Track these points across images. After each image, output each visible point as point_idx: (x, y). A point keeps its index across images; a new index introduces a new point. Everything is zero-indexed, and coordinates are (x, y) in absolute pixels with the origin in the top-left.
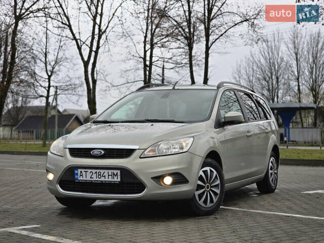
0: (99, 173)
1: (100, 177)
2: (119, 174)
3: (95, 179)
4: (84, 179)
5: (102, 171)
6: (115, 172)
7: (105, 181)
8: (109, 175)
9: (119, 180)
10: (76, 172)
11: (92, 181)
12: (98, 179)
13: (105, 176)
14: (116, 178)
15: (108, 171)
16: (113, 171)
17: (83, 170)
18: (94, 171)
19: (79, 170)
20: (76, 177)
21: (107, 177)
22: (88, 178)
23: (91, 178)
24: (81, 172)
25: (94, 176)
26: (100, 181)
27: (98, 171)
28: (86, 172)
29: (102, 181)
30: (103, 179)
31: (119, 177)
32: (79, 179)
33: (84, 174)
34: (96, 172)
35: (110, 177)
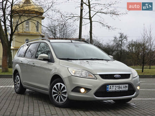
0: (119, 87)
1: (119, 88)
2: (128, 86)
3: (117, 90)
4: (112, 90)
5: (121, 85)
6: (126, 85)
7: (122, 90)
8: (123, 87)
9: (127, 89)
10: (107, 87)
11: (116, 91)
12: (119, 90)
13: (122, 88)
14: (126, 88)
15: (123, 85)
16: (125, 85)
17: (111, 86)
18: (117, 86)
19: (109, 86)
20: (108, 89)
21: (123, 88)
22: (114, 90)
23: (115, 89)
24: (110, 86)
25: (117, 88)
26: (120, 90)
27: (119, 85)
28: (113, 86)
29: (121, 90)
30: (121, 89)
31: (128, 88)
32: (109, 90)
33: (112, 87)
34: (118, 86)
35: (124, 88)
